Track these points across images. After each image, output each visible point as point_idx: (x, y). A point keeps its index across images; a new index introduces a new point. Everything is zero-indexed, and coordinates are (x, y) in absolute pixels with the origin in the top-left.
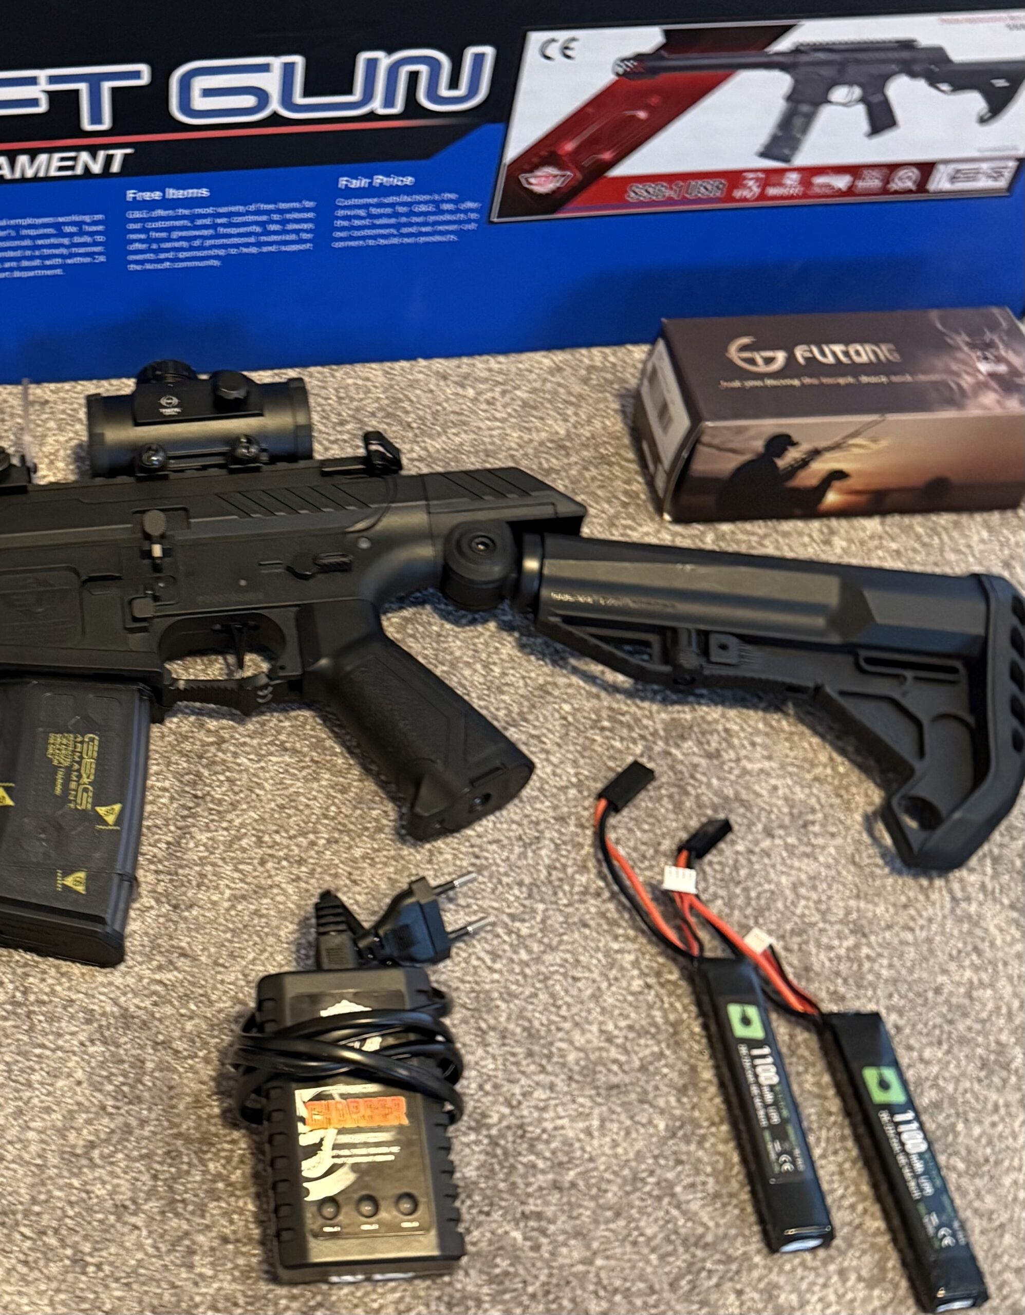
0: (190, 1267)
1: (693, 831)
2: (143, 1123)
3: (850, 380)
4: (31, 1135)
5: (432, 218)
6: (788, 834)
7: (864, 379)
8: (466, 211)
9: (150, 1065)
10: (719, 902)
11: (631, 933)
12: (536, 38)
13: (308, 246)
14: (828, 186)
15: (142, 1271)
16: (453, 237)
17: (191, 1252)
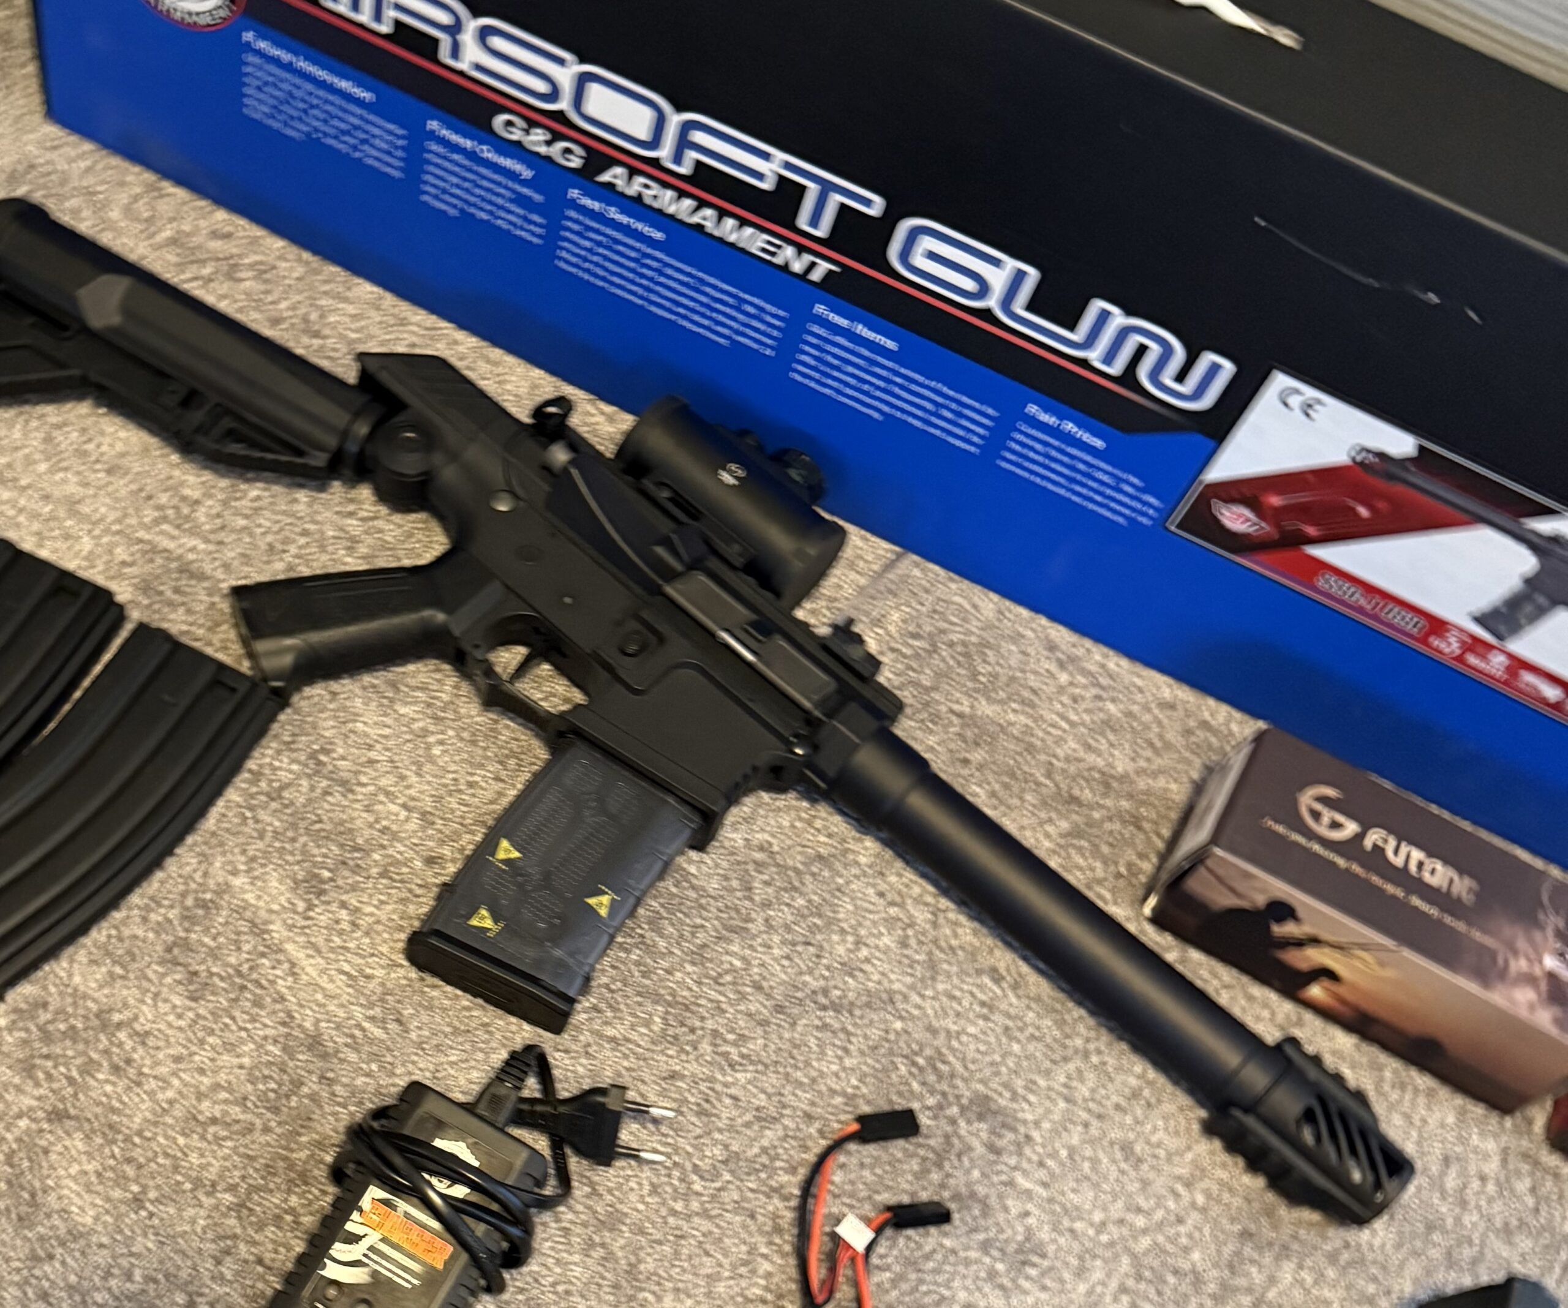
0: (218, 1262)
1: (916, 1200)
2: (266, 1130)
3: (1400, 893)
4: (176, 1082)
5: (1109, 492)
6: (1002, 1261)
7: (1416, 901)
8: (1145, 503)
9: (305, 1090)
10: (888, 1274)
11: (788, 1248)
12: (1280, 381)
13: (972, 449)
14: (1535, 688)
15: (180, 1240)
16: (1120, 520)
17: (227, 1252)
